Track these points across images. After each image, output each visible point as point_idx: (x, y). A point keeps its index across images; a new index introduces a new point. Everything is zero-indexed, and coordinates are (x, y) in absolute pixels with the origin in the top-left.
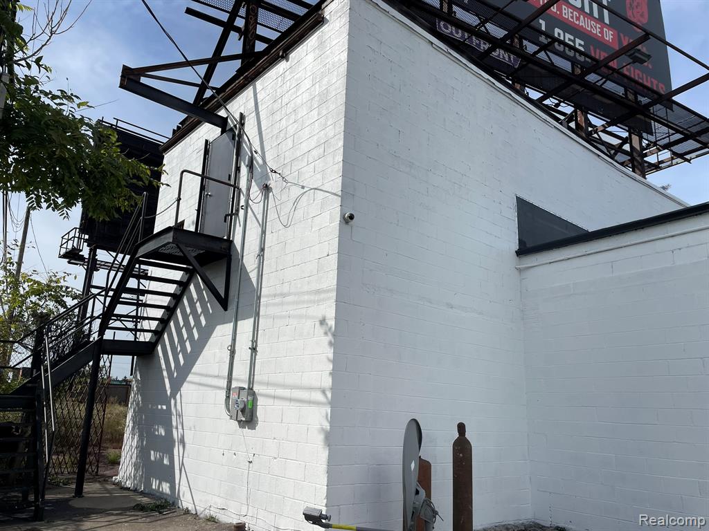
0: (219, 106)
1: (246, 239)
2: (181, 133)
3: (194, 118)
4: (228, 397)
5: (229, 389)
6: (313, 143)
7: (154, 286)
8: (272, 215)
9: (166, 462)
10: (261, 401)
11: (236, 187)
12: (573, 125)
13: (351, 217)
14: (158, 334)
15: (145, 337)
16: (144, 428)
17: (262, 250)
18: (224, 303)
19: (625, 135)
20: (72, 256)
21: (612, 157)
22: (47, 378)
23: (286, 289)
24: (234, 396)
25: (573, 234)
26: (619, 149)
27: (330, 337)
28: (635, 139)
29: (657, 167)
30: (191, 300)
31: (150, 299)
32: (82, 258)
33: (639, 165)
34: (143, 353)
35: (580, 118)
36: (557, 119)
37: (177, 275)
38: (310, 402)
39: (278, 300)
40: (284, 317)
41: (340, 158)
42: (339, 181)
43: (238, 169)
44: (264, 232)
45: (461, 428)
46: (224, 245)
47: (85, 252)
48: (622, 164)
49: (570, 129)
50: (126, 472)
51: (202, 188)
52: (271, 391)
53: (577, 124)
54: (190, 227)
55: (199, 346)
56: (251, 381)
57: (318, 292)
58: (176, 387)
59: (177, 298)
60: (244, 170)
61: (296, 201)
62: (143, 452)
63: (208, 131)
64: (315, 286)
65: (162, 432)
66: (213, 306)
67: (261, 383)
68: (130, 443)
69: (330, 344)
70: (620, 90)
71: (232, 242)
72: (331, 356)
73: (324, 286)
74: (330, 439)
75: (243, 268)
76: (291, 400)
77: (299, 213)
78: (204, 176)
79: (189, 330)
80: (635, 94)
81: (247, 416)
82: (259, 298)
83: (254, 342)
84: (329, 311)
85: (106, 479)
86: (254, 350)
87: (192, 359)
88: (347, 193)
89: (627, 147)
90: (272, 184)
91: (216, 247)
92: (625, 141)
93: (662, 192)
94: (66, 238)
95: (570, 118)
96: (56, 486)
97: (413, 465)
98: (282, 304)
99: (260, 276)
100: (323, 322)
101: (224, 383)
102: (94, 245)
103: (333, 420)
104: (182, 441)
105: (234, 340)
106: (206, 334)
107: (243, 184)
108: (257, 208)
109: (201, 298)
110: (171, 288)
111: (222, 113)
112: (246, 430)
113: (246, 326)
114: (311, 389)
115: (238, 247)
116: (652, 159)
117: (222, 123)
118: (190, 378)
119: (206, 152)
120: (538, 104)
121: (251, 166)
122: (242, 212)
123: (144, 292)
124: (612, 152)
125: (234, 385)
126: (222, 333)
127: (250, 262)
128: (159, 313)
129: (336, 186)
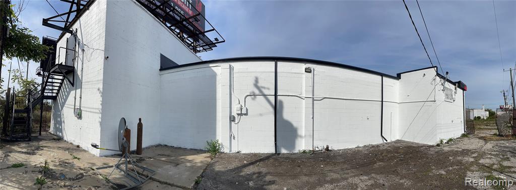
0: (70, 28)
1: (78, 66)
2: (61, 37)
3: (65, 32)
4: (74, 111)
5: (75, 109)
6: (96, 35)
7: (56, 81)
8: (85, 58)
9: (60, 127)
10: (83, 112)
11: (75, 51)
12: (179, 36)
13: (108, 57)
14: (57, 94)
15: (54, 95)
16: (55, 119)
17: (82, 69)
18: (73, 85)
19: (192, 41)
20: (39, 74)
21: (189, 47)
22: (31, 107)
23: (89, 80)
24: (76, 111)
25: (174, 65)
26: (190, 45)
27: (101, 94)
28: (195, 43)
29: (199, 51)
30: (64, 84)
31: (55, 84)
32: (41, 75)
33: (195, 50)
34: (54, 98)
35: (181, 34)
36: (174, 33)
37: (61, 78)
38: (96, 113)
39: (87, 83)
40: (88, 88)
41: (104, 39)
42: (104, 46)
43: (76, 45)
44: (83, 64)
45: (140, 119)
46: (72, 68)
47: (42, 73)
48: (191, 49)
49: (178, 37)
50: (52, 130)
51: (67, 52)
52: (85, 109)
53: (180, 36)
54: (64, 64)
55: (67, 97)
56: (80, 107)
57: (98, 81)
58: (62, 108)
59: (61, 84)
60: (77, 45)
61: (92, 53)
62: (55, 125)
63: (68, 35)
64: (97, 79)
65: (59, 119)
66: (70, 86)
67: (83, 107)
68: (52, 122)
69: (101, 96)
70: (192, 29)
71: (74, 67)
72: (101, 100)
73: (99, 79)
74: (101, 123)
75: (77, 75)
76: (91, 112)
77: (92, 57)
78: (67, 49)
79: (65, 93)
80: (196, 31)
81: (79, 116)
82: (82, 83)
83: (81, 95)
84: (101, 86)
85: (47, 131)
86: (81, 98)
87: (65, 100)
88: (106, 50)
89: (192, 45)
90: (85, 49)
91: (70, 69)
92: (192, 43)
93: (199, 58)
94: (37, 70)
95: (179, 34)
96: (35, 132)
97: (122, 131)
98: (88, 84)
99: (82, 76)
100: (99, 89)
101: (73, 107)
102: (44, 71)
103: (102, 118)
104: (64, 122)
105: (76, 95)
106: (69, 93)
107: (77, 50)
108: (81, 56)
109: (67, 83)
110: (60, 81)
111: (71, 29)
112: (79, 120)
113: (78, 91)
114: (96, 109)
115: (76, 69)
116: (198, 49)
117: (71, 32)
118: (65, 105)
119: (67, 41)
120: (169, 28)
121: (79, 44)
122: (77, 58)
123: (54, 83)
124: (189, 45)
125: (76, 107)
126: (73, 93)
127: (79, 73)
128: (57, 88)
129: (103, 48)
